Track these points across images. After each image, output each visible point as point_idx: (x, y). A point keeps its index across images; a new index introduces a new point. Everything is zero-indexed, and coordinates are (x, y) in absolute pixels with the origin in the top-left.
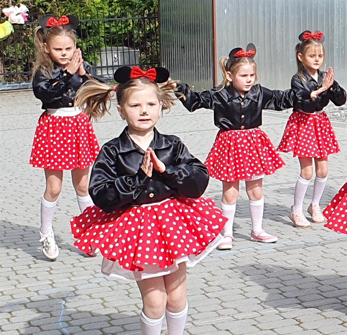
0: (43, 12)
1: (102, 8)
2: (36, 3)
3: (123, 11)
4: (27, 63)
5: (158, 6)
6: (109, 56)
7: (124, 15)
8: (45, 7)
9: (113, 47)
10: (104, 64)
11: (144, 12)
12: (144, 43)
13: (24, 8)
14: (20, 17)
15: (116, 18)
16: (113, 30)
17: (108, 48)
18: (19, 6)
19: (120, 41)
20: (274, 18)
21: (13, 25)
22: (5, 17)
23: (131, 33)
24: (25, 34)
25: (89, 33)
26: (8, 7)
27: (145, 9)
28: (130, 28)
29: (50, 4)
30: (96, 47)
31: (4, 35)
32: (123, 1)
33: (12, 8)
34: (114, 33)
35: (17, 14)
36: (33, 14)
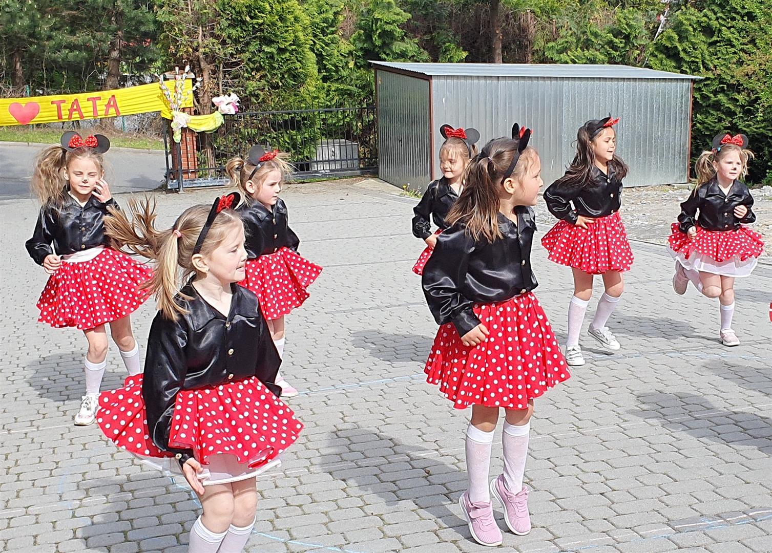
0: (255, 101)
1: (318, 97)
2: (248, 92)
3: (342, 101)
5: (376, 95)
6: (325, 149)
7: (342, 105)
8: (257, 96)
9: (329, 140)
10: (320, 158)
11: (363, 101)
13: (234, 97)
14: (230, 106)
15: (334, 108)
16: (330, 121)
17: (324, 140)
18: (229, 95)
19: (337, 134)
21: (224, 115)
22: (216, 107)
23: (350, 125)
24: (236, 125)
25: (304, 124)
26: (218, 96)
27: (364, 98)
28: (348, 119)
29: (262, 93)
30: (311, 139)
31: (214, 127)
32: (342, 89)
33: (222, 98)
34: (331, 125)
35: (228, 103)
36: (244, 103)
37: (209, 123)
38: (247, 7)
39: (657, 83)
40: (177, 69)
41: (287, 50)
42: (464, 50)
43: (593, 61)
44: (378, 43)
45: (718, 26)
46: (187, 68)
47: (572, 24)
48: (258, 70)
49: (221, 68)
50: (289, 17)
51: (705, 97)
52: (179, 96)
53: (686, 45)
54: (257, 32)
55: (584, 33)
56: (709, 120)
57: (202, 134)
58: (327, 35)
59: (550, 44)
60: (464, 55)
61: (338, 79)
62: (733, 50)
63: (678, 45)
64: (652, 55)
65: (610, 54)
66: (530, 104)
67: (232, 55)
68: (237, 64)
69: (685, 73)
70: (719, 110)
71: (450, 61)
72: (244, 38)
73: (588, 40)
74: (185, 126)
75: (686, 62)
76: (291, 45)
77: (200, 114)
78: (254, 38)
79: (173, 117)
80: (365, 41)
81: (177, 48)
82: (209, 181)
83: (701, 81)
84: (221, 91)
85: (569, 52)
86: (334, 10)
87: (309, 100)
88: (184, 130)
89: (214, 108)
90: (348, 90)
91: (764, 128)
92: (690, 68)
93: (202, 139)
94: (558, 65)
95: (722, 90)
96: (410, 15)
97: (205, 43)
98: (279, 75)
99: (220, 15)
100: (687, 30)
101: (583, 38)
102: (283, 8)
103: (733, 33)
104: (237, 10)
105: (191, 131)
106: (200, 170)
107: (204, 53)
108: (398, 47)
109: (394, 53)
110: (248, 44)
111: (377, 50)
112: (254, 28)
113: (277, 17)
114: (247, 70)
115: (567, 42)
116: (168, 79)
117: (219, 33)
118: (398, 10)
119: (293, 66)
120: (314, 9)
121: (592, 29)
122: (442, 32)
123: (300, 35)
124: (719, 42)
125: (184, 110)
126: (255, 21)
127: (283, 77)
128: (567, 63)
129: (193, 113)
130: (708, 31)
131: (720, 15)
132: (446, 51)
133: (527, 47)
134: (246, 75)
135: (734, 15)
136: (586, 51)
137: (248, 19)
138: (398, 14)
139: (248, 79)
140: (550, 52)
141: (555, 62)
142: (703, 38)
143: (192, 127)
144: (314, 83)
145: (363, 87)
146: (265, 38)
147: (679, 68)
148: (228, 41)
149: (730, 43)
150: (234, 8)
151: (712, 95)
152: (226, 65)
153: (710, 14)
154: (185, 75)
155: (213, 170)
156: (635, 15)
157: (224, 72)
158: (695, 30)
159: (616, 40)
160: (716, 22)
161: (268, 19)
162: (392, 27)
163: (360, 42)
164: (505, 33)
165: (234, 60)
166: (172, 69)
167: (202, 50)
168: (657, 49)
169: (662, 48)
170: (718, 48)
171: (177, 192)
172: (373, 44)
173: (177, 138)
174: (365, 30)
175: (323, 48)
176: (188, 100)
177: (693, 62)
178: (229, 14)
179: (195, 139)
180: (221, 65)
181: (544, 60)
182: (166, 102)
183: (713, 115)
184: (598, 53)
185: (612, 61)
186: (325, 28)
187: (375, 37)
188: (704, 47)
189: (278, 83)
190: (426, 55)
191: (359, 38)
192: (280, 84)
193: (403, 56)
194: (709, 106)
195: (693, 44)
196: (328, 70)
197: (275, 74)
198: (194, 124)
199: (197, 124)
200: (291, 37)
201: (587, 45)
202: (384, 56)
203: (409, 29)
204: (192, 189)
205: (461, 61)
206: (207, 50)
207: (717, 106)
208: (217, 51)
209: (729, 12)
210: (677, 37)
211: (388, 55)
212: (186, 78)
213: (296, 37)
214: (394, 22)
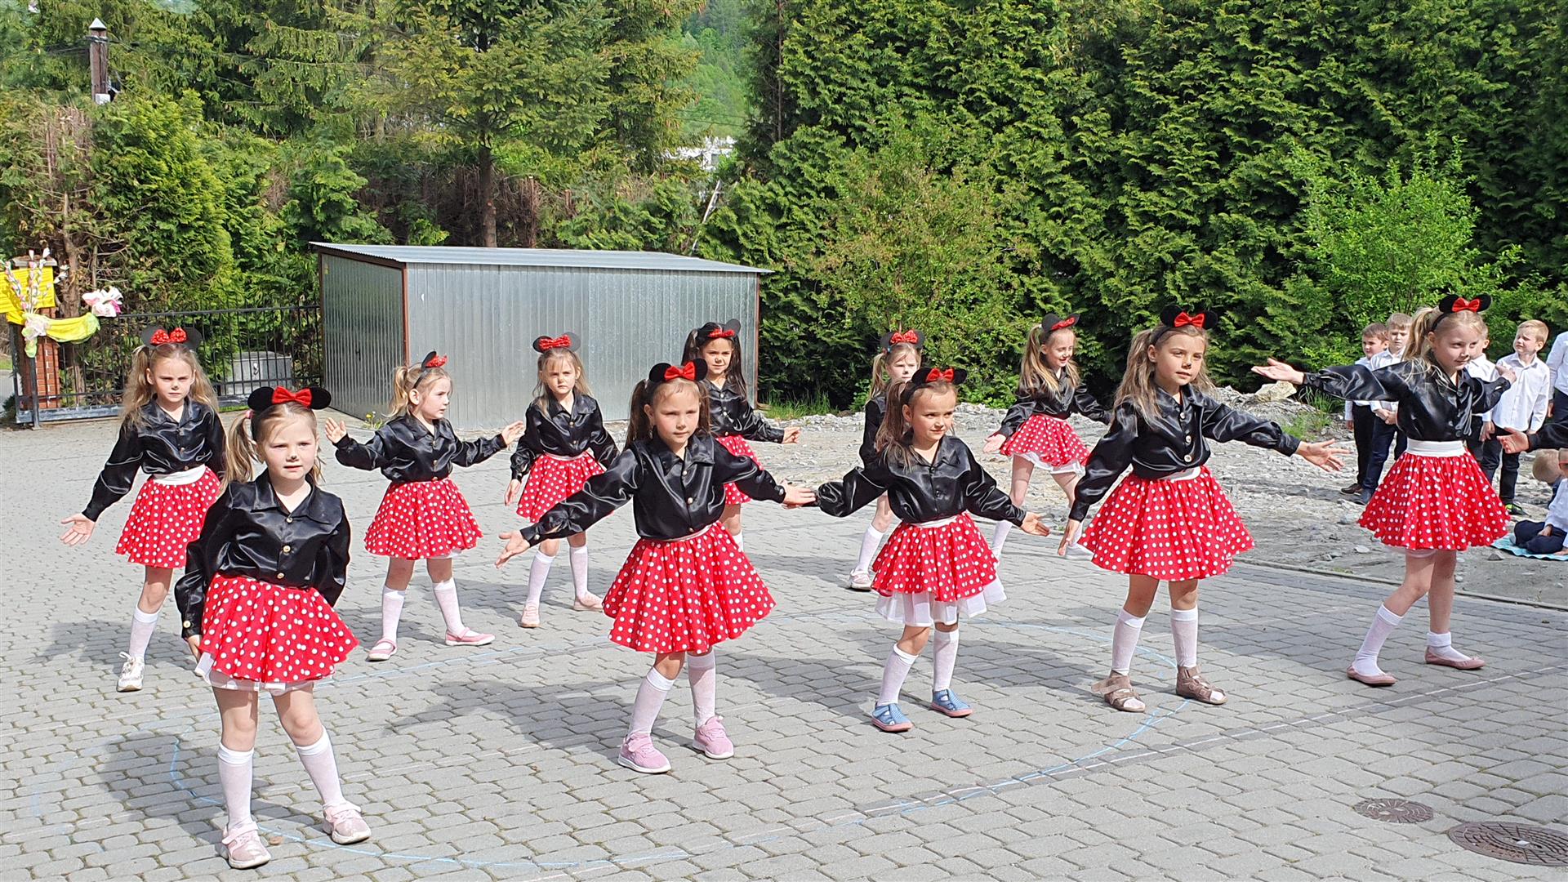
0: (145, 299)
1: (234, 293)
2: (134, 286)
3: (267, 298)
4: (121, 377)
5: (320, 289)
6: (246, 366)
7: (268, 303)
8: (147, 292)
9: (251, 353)
10: (238, 379)
11: (298, 298)
12: (298, 345)
13: (115, 293)
14: (109, 305)
15: (256, 308)
16: (252, 326)
17: (244, 353)
18: (107, 290)
19: (262, 343)
20: (497, 308)
21: (99, 318)
22: (87, 307)
23: (279, 331)
24: (117, 332)
25: (214, 330)
26: (91, 291)
28: (277, 323)
29: (154, 288)
30: (225, 352)
31: (85, 335)
32: (267, 282)
33: (97, 294)
34: (253, 331)
35: (105, 301)
36: (129, 302)
37: (77, 329)
38: (134, 167)
39: (713, 278)
40: (31, 253)
41: (192, 227)
42: (443, 229)
43: (623, 247)
44: (321, 217)
45: (787, 204)
46: (46, 252)
47: (593, 197)
48: (149, 254)
49: (95, 252)
50: (194, 181)
51: (773, 297)
52: (34, 291)
53: (747, 227)
54: (148, 201)
55: (609, 209)
56: (779, 327)
57: (67, 346)
58: (245, 207)
59: (564, 223)
60: (444, 235)
61: (262, 267)
62: (808, 235)
63: (736, 227)
64: (703, 240)
65: (645, 238)
66: (544, 303)
67: (111, 233)
68: (118, 246)
69: (747, 264)
70: (791, 314)
71: (424, 243)
72: (130, 209)
73: (615, 218)
74: (44, 334)
75: (747, 250)
76: (197, 219)
77: (63, 317)
78: (144, 210)
79: (25, 320)
80: (300, 215)
81: (32, 226)
82: (78, 411)
83: (768, 275)
84: (95, 285)
85: (590, 234)
86: (256, 171)
87: (221, 295)
88: (41, 340)
89: (84, 308)
90: (277, 282)
91: (849, 337)
92: (753, 259)
93: (67, 352)
94: (576, 250)
95: (795, 288)
96: (365, 181)
97: (71, 216)
98: (181, 263)
99: (95, 177)
100: (748, 209)
101: (609, 215)
102: (186, 169)
103: (806, 214)
104: (121, 171)
105: (51, 341)
106: (64, 395)
107: (71, 231)
108: (348, 223)
109: (343, 232)
110: (134, 218)
111: (318, 227)
112: (144, 195)
113: (177, 181)
114: (133, 255)
115: (587, 220)
116: (18, 268)
117: (94, 202)
118: (349, 173)
119: (199, 249)
120: (227, 170)
121: (620, 203)
122: (410, 203)
123: (210, 205)
124: (789, 224)
125: (40, 311)
126: (146, 187)
127: (185, 265)
128: (588, 248)
129: (54, 315)
130: (775, 209)
131: (789, 189)
132: (418, 229)
133: (529, 225)
134: (132, 262)
135: (808, 190)
136: (613, 233)
137: (136, 183)
138: (349, 179)
139: (134, 267)
140: (564, 234)
141: (572, 247)
142: (768, 219)
143: (53, 335)
144: (229, 273)
145: (298, 279)
146: (160, 210)
147: (738, 258)
148: (107, 214)
149: (803, 226)
150: (115, 168)
151: (781, 295)
152: (102, 248)
153: (776, 187)
154: (42, 261)
155: (81, 397)
156: (679, 187)
157: (99, 257)
158: (758, 208)
159: (653, 219)
160: (784, 199)
161: (165, 183)
162: (341, 196)
163: (293, 216)
164: (500, 207)
165: (115, 241)
166: (23, 253)
167: (67, 227)
168: (708, 232)
169: (716, 231)
170: (788, 233)
171: (30, 428)
172: (314, 219)
173: (31, 350)
174: (300, 200)
175: (240, 224)
176: (49, 299)
177: (757, 250)
178: (107, 177)
179: (56, 352)
180: (96, 248)
181: (553, 244)
182: (15, 298)
183: (783, 320)
184: (630, 236)
185: (648, 247)
186: (243, 197)
187: (316, 210)
188: (771, 231)
189: (177, 273)
190: (387, 234)
191: (292, 211)
192: (181, 274)
193: (355, 235)
194: (778, 308)
195: (754, 225)
196: (248, 255)
197: (174, 261)
198: (55, 331)
199: (61, 331)
200: (198, 209)
201: (614, 225)
202: (328, 236)
203: (364, 200)
204: (53, 424)
205: (439, 244)
206: (77, 227)
207: (789, 308)
208: (90, 228)
209: (802, 186)
210: (735, 217)
211: (334, 234)
212: (45, 266)
213: (204, 208)
214: (344, 188)
